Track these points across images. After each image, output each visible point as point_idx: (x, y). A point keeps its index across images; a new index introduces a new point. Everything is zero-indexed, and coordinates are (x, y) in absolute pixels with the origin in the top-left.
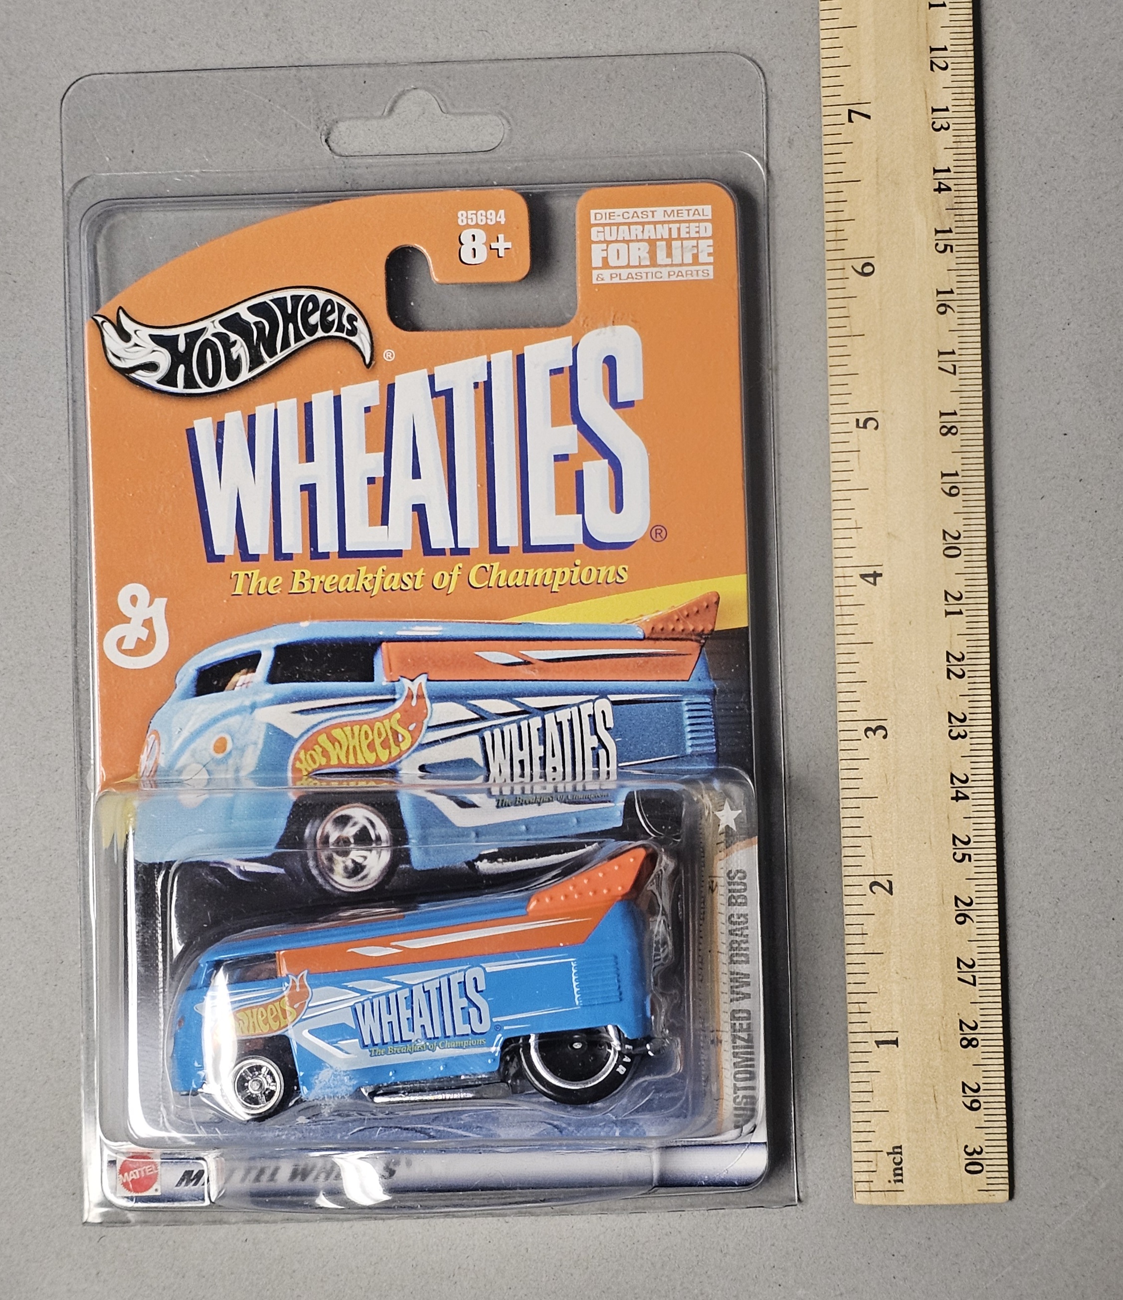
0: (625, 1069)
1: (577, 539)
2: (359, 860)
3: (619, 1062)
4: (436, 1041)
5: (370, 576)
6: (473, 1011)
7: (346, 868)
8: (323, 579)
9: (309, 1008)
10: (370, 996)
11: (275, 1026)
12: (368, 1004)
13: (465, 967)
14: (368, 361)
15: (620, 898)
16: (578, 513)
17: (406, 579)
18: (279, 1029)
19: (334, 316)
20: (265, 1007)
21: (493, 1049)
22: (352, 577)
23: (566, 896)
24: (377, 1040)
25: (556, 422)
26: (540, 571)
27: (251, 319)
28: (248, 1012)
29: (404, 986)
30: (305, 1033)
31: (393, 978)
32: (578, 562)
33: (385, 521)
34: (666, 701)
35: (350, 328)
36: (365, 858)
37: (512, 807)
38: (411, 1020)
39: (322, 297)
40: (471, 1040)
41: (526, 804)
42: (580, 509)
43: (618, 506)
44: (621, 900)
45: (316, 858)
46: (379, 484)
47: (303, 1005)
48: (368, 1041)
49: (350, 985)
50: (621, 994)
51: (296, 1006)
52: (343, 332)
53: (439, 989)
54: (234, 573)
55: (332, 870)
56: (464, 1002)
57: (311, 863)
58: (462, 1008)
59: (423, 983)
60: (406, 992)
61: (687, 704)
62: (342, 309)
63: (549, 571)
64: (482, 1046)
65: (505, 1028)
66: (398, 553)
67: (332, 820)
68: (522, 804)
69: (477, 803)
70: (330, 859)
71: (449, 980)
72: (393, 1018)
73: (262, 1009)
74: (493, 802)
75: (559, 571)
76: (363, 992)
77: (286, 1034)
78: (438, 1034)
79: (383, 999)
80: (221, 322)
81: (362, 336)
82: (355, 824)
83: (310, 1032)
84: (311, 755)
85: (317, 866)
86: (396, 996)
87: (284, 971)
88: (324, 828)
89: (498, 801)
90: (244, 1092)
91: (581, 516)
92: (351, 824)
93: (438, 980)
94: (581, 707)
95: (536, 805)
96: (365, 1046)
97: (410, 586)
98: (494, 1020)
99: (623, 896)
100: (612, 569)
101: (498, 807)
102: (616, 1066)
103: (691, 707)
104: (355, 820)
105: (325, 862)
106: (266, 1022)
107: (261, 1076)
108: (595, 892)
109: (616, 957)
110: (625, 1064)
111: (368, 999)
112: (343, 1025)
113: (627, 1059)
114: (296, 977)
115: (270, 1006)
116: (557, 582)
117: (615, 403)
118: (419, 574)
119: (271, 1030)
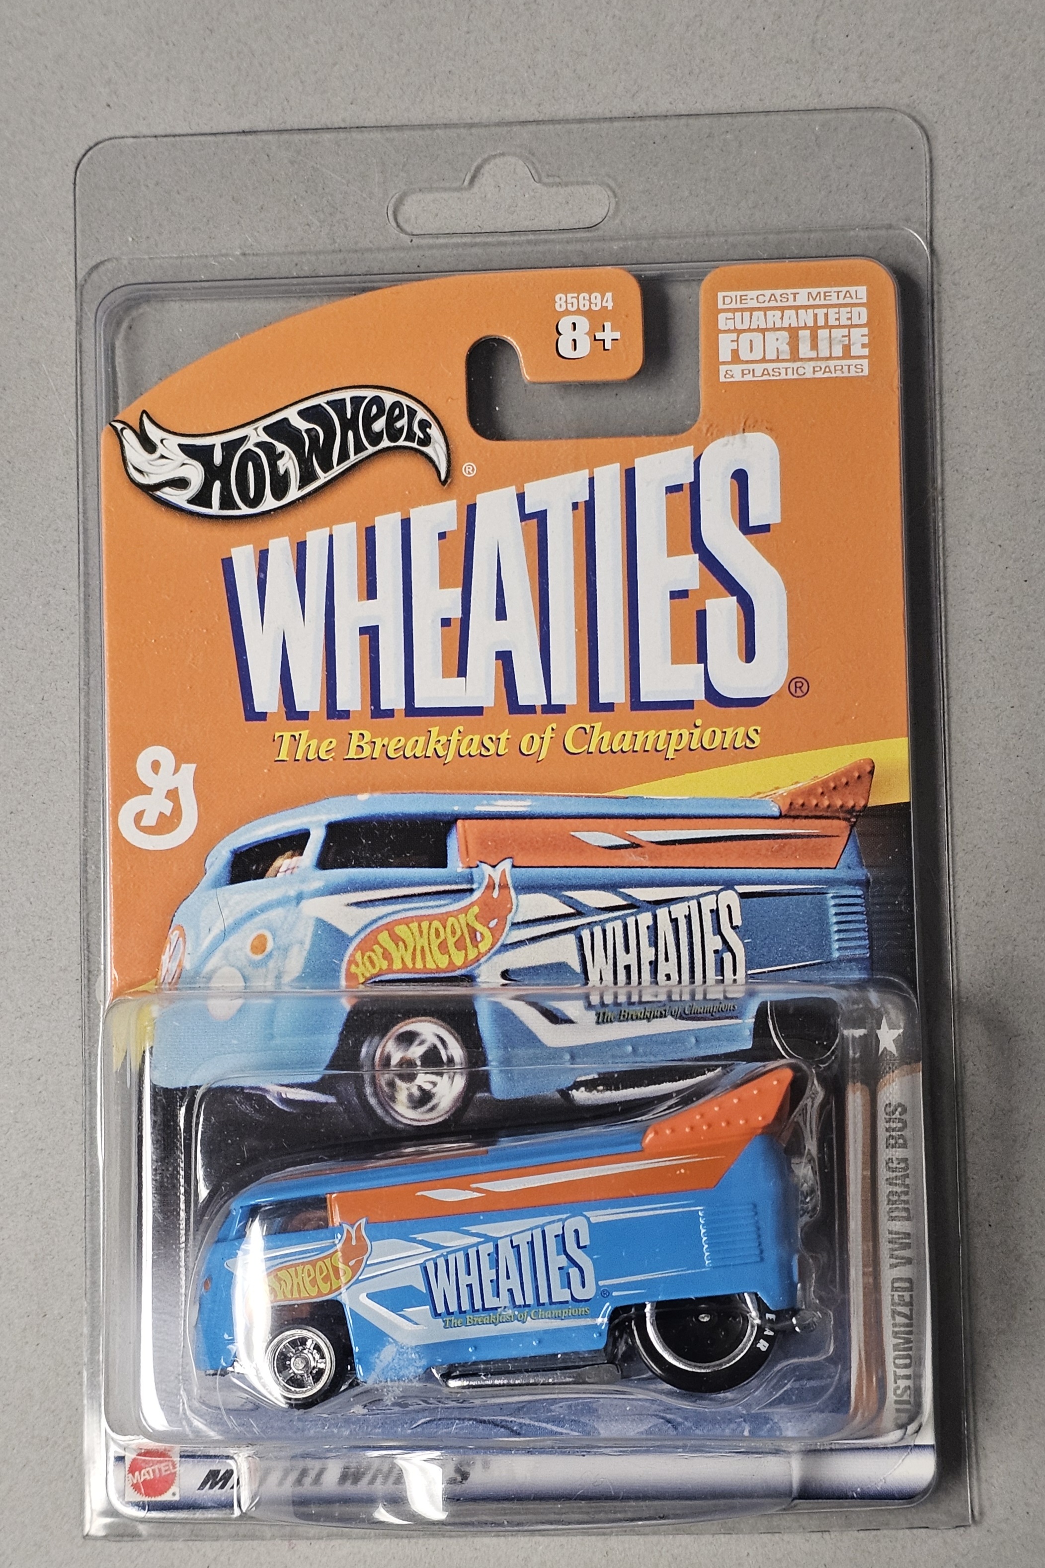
0: (767, 1345)
1: (698, 694)
2: (427, 1087)
3: (760, 1335)
4: (527, 1309)
5: (443, 739)
6: (574, 1272)
7: (410, 1096)
8: (385, 742)
9: (367, 1265)
10: (444, 1251)
11: (325, 1288)
12: (441, 1263)
13: (564, 1216)
14: (443, 477)
15: (760, 1131)
16: (699, 662)
17: (487, 743)
18: (331, 1292)
19: (403, 423)
20: (313, 1264)
21: (599, 1320)
22: (422, 740)
23: (692, 1128)
24: (453, 1308)
25: (673, 551)
26: (652, 734)
27: (302, 425)
28: (292, 1270)
29: (487, 1239)
30: (363, 1298)
31: (473, 1229)
32: (699, 722)
33: (462, 672)
34: (806, 894)
35: (422, 436)
36: (435, 1084)
37: (616, 1024)
39: (389, 399)
40: (572, 1309)
41: (632, 1019)
42: (702, 658)
43: (749, 654)
44: (762, 1134)
45: (374, 1082)
46: (456, 628)
47: (359, 1262)
48: (441, 1309)
49: (420, 1237)
50: (762, 1252)
51: (352, 1263)
52: (414, 442)
53: (531, 1244)
54: (277, 734)
55: (393, 1099)
56: (563, 1261)
57: (368, 1090)
58: (560, 1268)
59: (511, 1235)
60: (489, 1247)
61: (833, 897)
62: (412, 413)
63: (663, 734)
64: (586, 1316)
65: (614, 1294)
66: (478, 711)
67: (394, 1037)
68: (627, 1019)
69: (572, 1018)
70: (392, 1085)
71: (543, 1232)
72: (474, 1279)
73: (308, 1267)
74: (592, 1015)
75: (675, 733)
76: (436, 1247)
77: (339, 1298)
78: (530, 1300)
79: (461, 1256)
80: (266, 429)
81: (437, 446)
82: (422, 1043)
83: (369, 1296)
84: (369, 957)
85: (376, 1094)
86: (478, 1252)
87: (337, 1220)
88: (384, 1046)
89: (598, 1015)
90: (285, 1373)
91: (702, 665)
92: (417, 1042)
93: (530, 1232)
94: (701, 900)
95: (645, 1021)
96: (436, 1315)
97: (492, 751)
98: (601, 1283)
99: (764, 1128)
100: (741, 731)
101: (598, 1023)
102: (756, 1340)
103: (837, 901)
104: (423, 1037)
105: (386, 1089)
106: (314, 1282)
107: (306, 1351)
108: (728, 1123)
109: (755, 1206)
110: (767, 1338)
111: (442, 1255)
112: (411, 1287)
113: (768, 1332)
114: (352, 1226)
115: (320, 1263)
116: (673, 746)
117: (745, 528)
118: (504, 736)
119: (320, 1294)
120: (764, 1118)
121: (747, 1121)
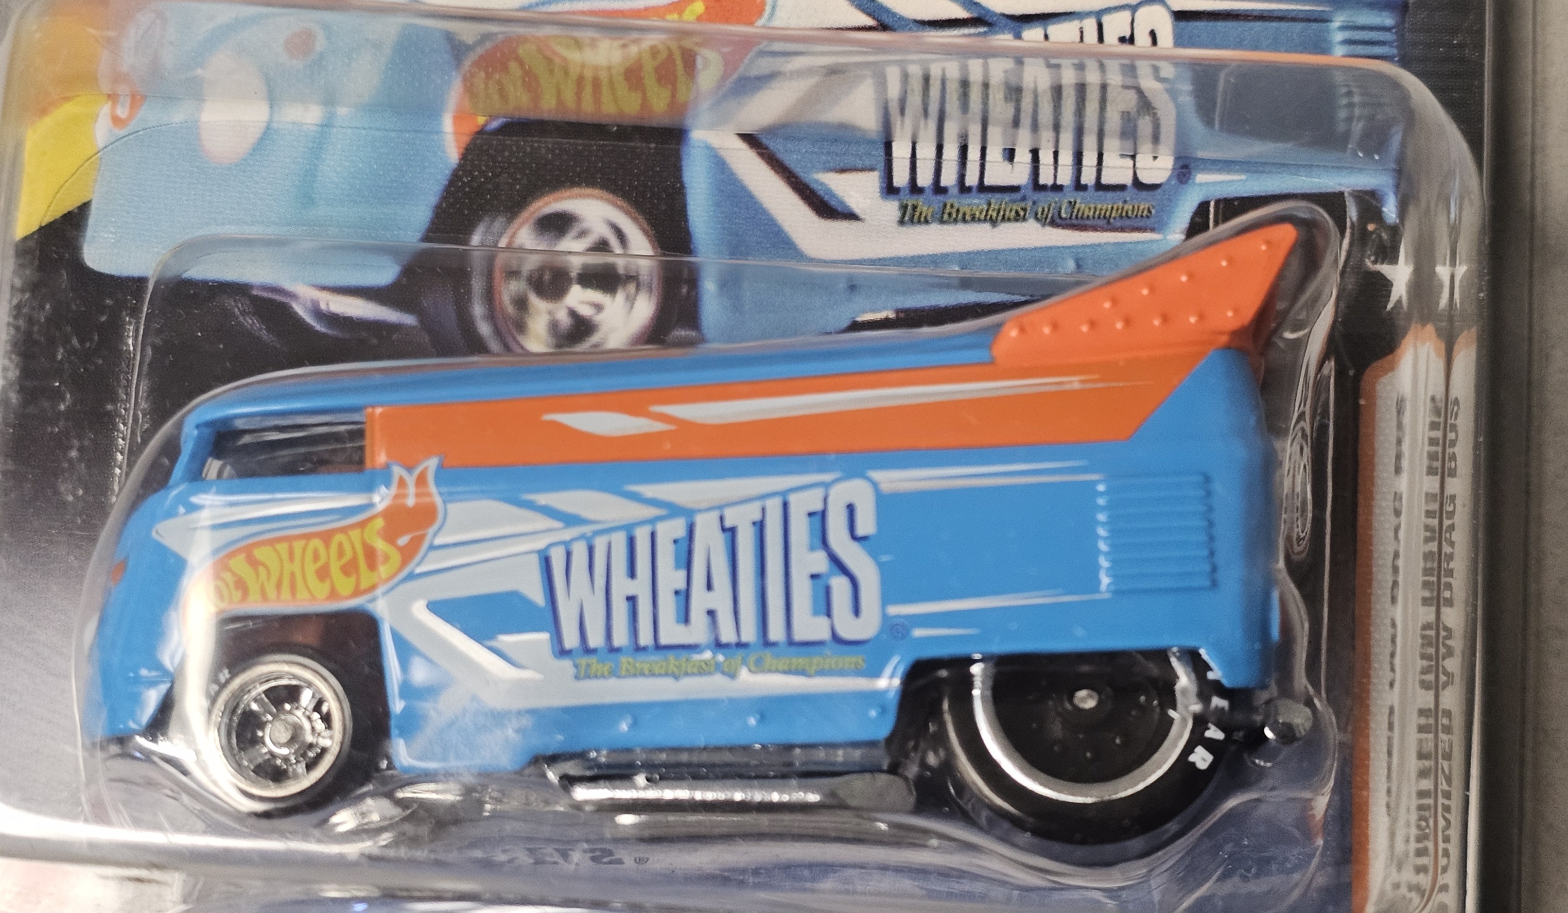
0: (1210, 758)
2: (585, 311)
3: (1197, 739)
4: (741, 653)
6: (840, 585)
7: (554, 326)
9: (432, 548)
10: (587, 529)
11: (344, 585)
12: (580, 552)
13: (827, 477)
15: (1224, 339)
18: (357, 593)
20: (326, 537)
21: (882, 683)
23: (1093, 324)
24: (596, 639)
28: (283, 548)
29: (673, 510)
30: (420, 611)
31: (649, 490)
34: (1294, 19)
36: (599, 308)
37: (935, 227)
38: (684, 596)
40: (832, 658)
41: (964, 220)
44: (1227, 347)
45: (490, 295)
47: (417, 542)
48: (571, 640)
49: (543, 499)
50: (1214, 569)
51: (403, 541)
53: (760, 526)
55: (521, 327)
56: (819, 562)
57: (478, 310)
58: (814, 577)
59: (721, 507)
60: (676, 528)
61: (1343, 28)
64: (858, 673)
65: (918, 633)
67: (532, 221)
68: (956, 221)
69: (857, 211)
70: (521, 304)
71: (785, 506)
72: (640, 587)
73: (317, 543)
74: (892, 208)
76: (570, 520)
77: (370, 607)
78: (749, 634)
79: (619, 541)
82: (583, 234)
83: (434, 607)
84: (499, 83)
85: (491, 316)
86: (653, 535)
87: (382, 458)
88: (515, 234)
89: (904, 208)
90: (252, 752)
92: (573, 232)
93: (756, 506)
94: (1106, 20)
96: (562, 652)
98: (894, 610)
99: (1236, 334)
101: (902, 222)
102: (1189, 749)
103: (1348, 35)
104: (585, 225)
105: (510, 309)
106: (323, 573)
107: (299, 713)
108: (1165, 319)
109: (1208, 479)
110: (1210, 745)
111: (582, 537)
112: (514, 596)
113: (1214, 733)
114: (409, 469)
115: (339, 538)
119: (333, 594)
120: (1236, 311)
121: (1201, 317)
